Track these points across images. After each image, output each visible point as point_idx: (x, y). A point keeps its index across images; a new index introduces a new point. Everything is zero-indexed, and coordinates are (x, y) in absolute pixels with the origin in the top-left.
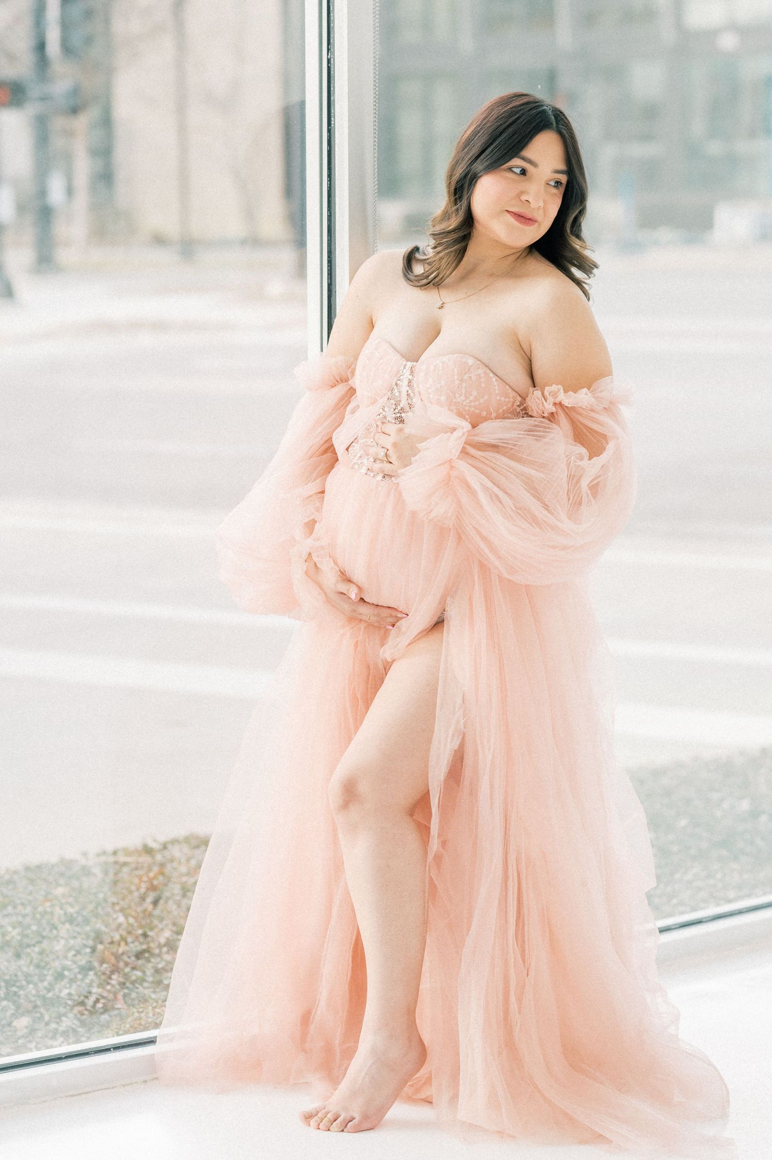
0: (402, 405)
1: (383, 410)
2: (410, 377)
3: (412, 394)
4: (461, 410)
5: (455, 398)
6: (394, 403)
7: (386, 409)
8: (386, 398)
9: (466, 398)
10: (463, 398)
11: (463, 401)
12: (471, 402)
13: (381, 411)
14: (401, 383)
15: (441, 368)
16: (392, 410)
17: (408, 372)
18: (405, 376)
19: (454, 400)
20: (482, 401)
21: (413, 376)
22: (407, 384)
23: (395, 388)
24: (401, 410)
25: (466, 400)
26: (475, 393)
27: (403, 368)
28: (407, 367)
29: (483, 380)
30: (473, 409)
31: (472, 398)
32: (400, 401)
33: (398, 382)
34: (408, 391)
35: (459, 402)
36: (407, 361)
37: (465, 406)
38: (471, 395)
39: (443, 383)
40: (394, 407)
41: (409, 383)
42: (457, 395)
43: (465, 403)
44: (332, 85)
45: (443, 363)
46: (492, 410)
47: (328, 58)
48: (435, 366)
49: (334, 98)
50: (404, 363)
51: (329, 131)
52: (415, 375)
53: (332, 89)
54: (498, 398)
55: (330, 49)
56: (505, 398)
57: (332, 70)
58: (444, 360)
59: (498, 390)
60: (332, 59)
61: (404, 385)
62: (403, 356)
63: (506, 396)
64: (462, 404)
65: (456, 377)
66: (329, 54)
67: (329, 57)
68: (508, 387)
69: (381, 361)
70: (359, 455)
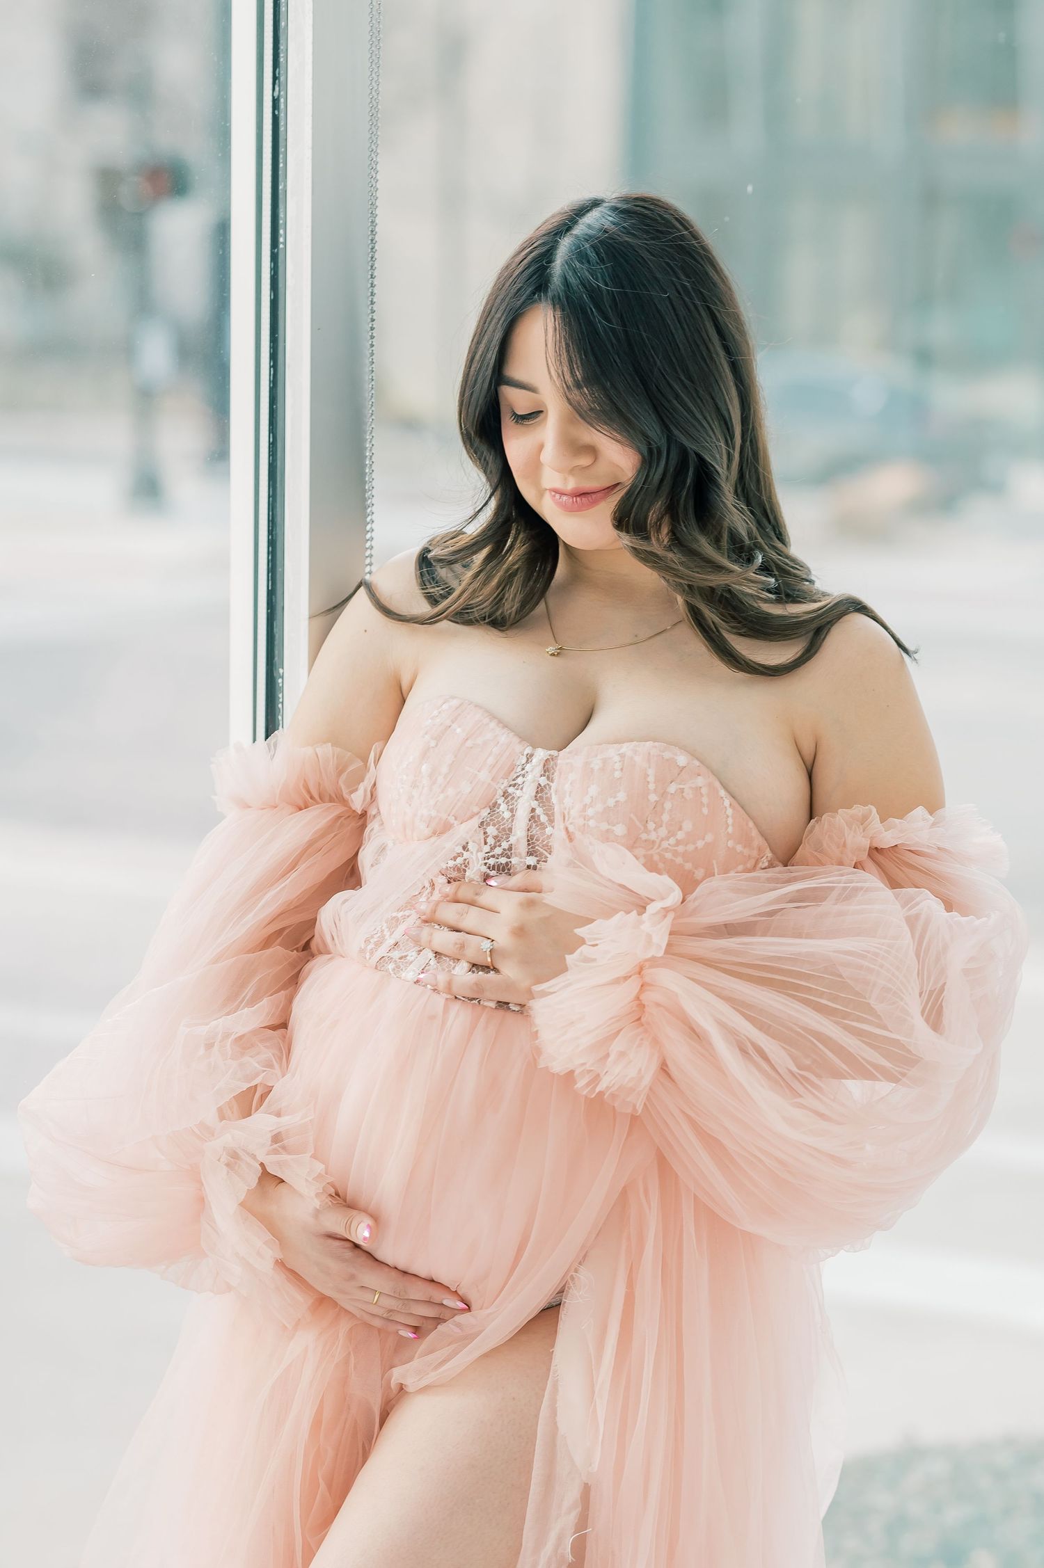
0: (513, 840)
1: (464, 848)
2: (543, 781)
3: (543, 818)
4: (656, 858)
5: (646, 831)
6: (495, 833)
7: (470, 846)
8: (475, 822)
9: (671, 834)
10: (663, 832)
11: (662, 840)
12: (678, 843)
13: (460, 849)
14: (518, 793)
15: (618, 766)
16: (487, 848)
17: (539, 770)
18: (529, 777)
19: (644, 836)
20: (700, 844)
21: (548, 778)
22: (534, 794)
23: (500, 801)
24: (510, 848)
25: (668, 838)
26: (688, 826)
27: (524, 760)
28: (535, 760)
29: (705, 800)
30: (679, 860)
31: (680, 835)
32: (510, 830)
33: (511, 790)
34: (533, 810)
35: (654, 842)
36: (534, 747)
37: (666, 850)
38: (680, 829)
39: (622, 796)
40: (491, 841)
41: (537, 792)
42: (651, 826)
43: (665, 844)
44: (281, 156)
45: (622, 756)
46: (715, 866)
47: (273, 97)
48: (605, 761)
49: (285, 186)
50: (528, 750)
51: (274, 258)
52: (556, 776)
53: (281, 165)
54: (730, 844)
55: (279, 78)
56: (745, 847)
57: (282, 123)
58: (621, 751)
59: (733, 825)
60: (282, 100)
61: (526, 797)
62: (524, 738)
63: (747, 842)
64: (659, 846)
65: (652, 786)
66: (277, 89)
67: (276, 94)
68: (751, 824)
69: (469, 743)
70: (391, 941)
